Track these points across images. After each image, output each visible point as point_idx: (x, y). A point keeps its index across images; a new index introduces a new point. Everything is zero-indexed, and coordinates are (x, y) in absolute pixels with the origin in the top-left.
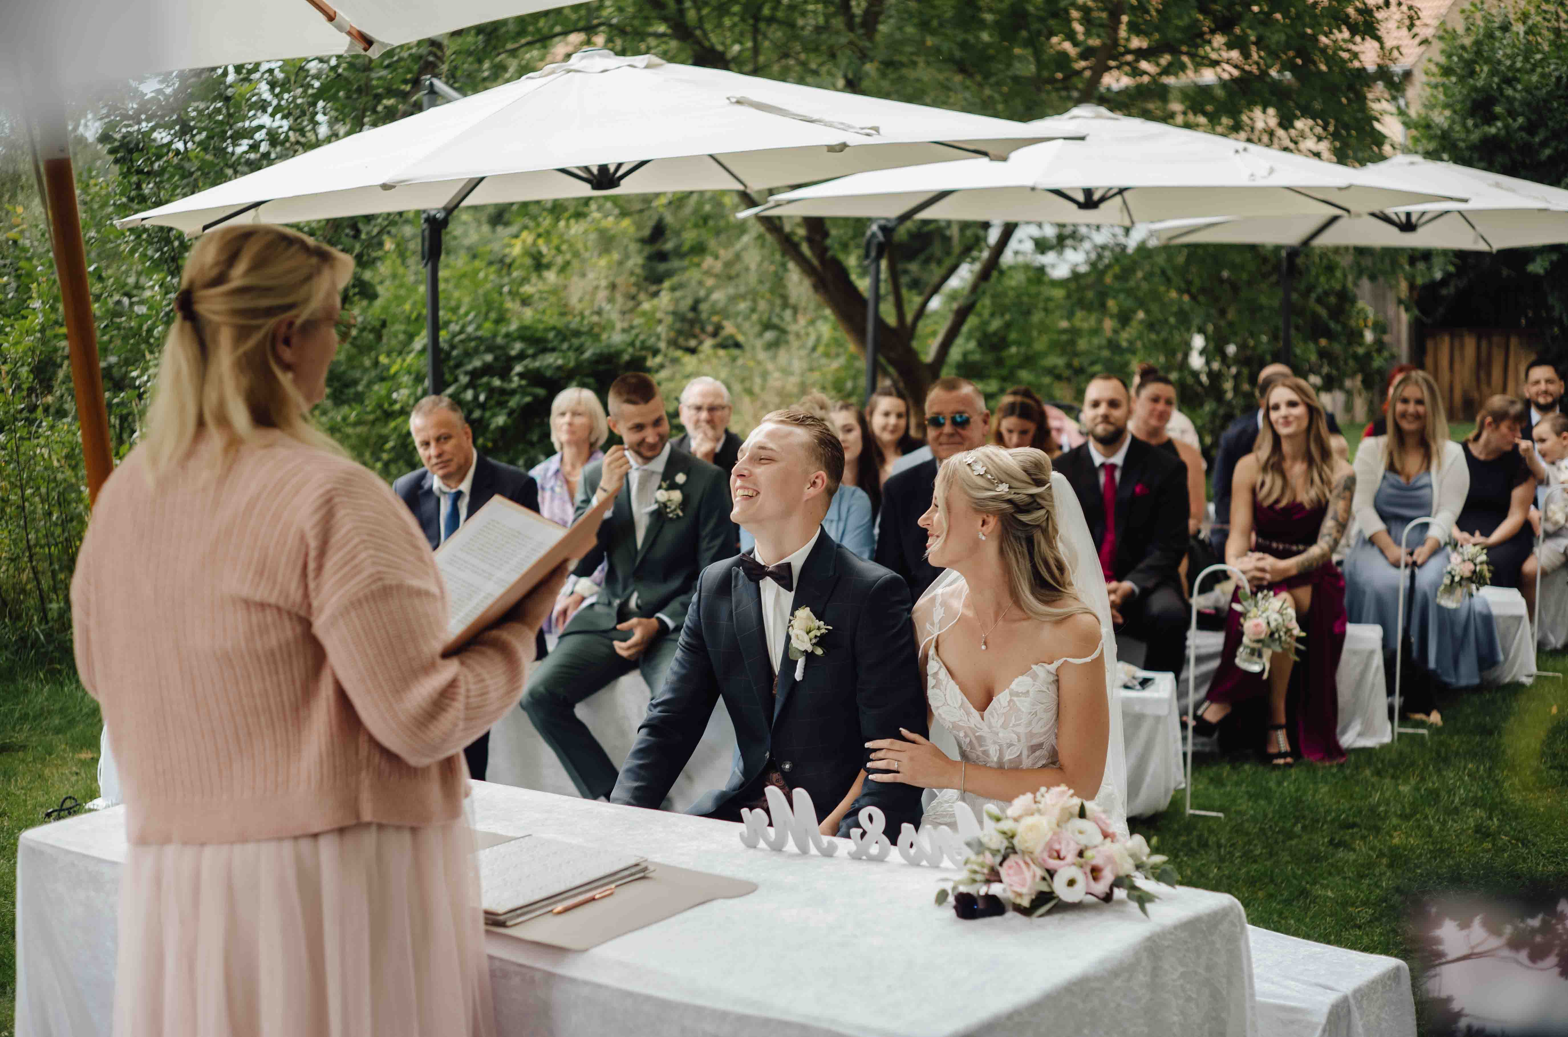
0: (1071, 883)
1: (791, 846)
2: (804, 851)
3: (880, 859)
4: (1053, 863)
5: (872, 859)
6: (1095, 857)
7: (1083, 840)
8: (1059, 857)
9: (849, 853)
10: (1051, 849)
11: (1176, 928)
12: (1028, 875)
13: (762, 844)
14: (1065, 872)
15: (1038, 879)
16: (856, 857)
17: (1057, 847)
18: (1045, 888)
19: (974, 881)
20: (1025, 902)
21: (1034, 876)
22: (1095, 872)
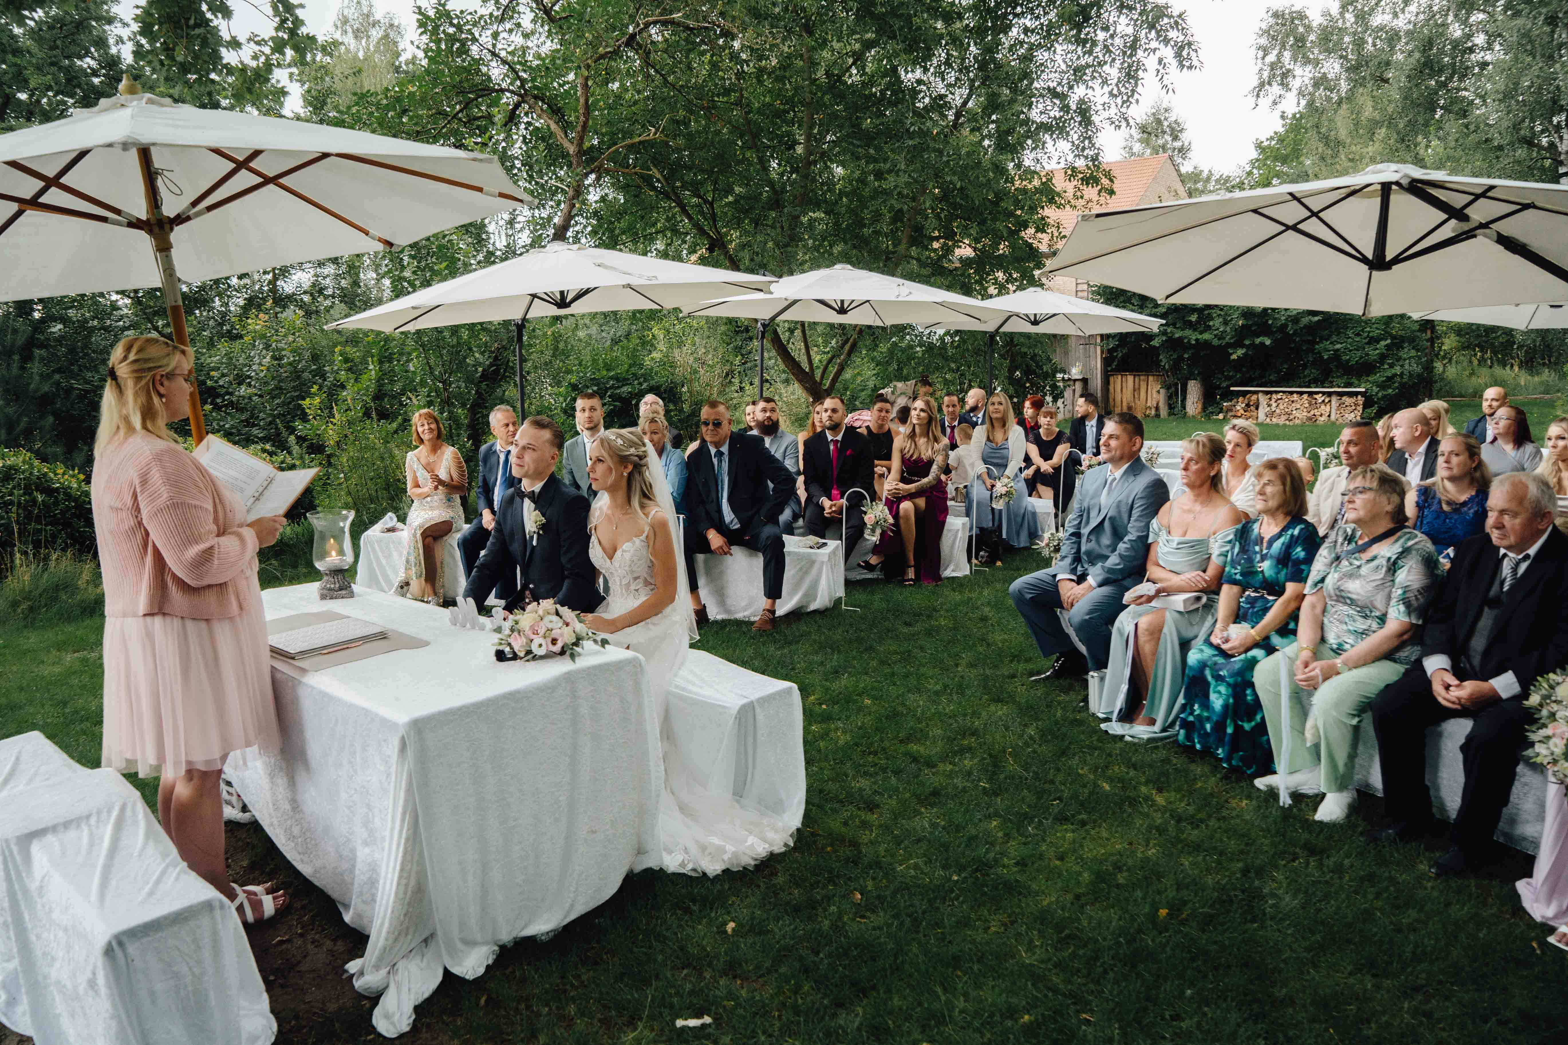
0: (540, 646)
1: (468, 625)
2: (473, 627)
4: (532, 636)
6: (555, 634)
7: (550, 626)
8: (536, 633)
10: (533, 629)
11: (589, 668)
12: (520, 641)
14: (538, 640)
15: (525, 643)
17: (537, 628)
18: (528, 649)
19: (501, 644)
20: (521, 654)
21: (523, 642)
22: (554, 641)
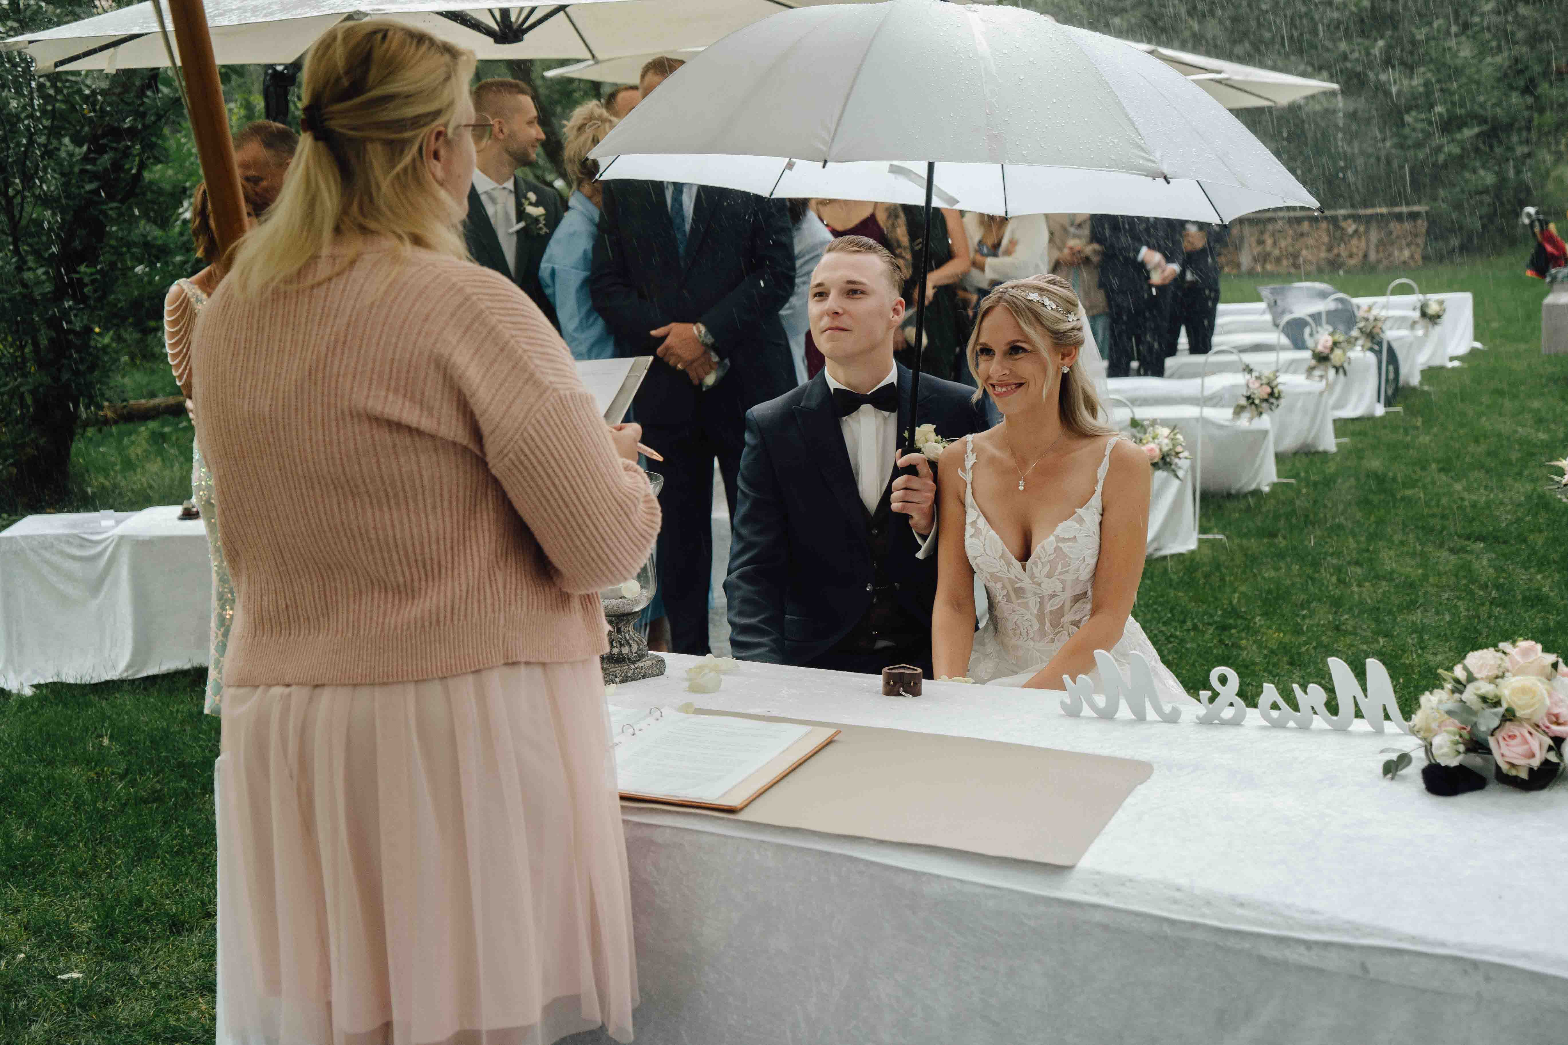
1: (1124, 712)
2: (1141, 717)
3: (1235, 722)
4: (1557, 729)
5: (1224, 723)
8: (1558, 723)
9: (1198, 717)
10: (1549, 714)
13: (1087, 711)
15: (1546, 747)
16: (1205, 722)
17: (1556, 711)
18: (1553, 757)
20: (1524, 775)
21: (1541, 745)
